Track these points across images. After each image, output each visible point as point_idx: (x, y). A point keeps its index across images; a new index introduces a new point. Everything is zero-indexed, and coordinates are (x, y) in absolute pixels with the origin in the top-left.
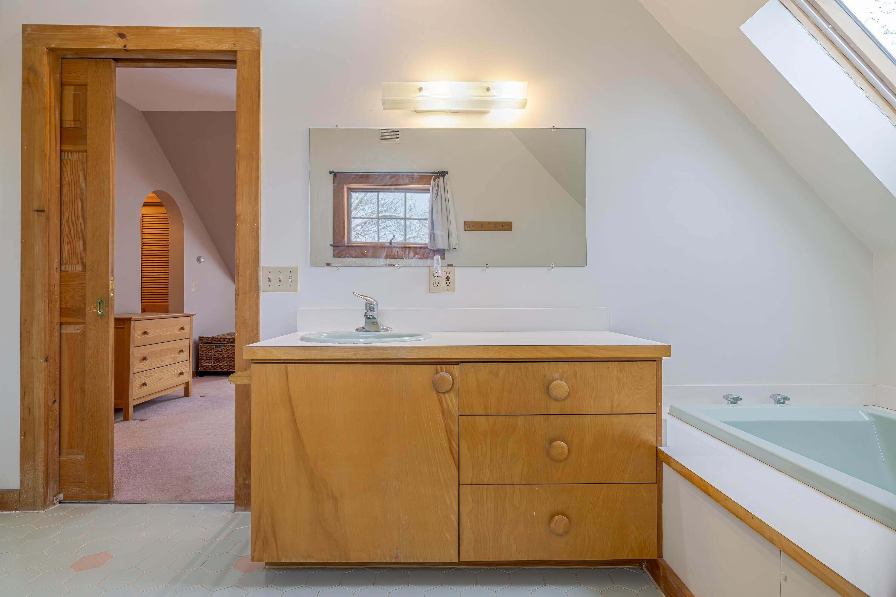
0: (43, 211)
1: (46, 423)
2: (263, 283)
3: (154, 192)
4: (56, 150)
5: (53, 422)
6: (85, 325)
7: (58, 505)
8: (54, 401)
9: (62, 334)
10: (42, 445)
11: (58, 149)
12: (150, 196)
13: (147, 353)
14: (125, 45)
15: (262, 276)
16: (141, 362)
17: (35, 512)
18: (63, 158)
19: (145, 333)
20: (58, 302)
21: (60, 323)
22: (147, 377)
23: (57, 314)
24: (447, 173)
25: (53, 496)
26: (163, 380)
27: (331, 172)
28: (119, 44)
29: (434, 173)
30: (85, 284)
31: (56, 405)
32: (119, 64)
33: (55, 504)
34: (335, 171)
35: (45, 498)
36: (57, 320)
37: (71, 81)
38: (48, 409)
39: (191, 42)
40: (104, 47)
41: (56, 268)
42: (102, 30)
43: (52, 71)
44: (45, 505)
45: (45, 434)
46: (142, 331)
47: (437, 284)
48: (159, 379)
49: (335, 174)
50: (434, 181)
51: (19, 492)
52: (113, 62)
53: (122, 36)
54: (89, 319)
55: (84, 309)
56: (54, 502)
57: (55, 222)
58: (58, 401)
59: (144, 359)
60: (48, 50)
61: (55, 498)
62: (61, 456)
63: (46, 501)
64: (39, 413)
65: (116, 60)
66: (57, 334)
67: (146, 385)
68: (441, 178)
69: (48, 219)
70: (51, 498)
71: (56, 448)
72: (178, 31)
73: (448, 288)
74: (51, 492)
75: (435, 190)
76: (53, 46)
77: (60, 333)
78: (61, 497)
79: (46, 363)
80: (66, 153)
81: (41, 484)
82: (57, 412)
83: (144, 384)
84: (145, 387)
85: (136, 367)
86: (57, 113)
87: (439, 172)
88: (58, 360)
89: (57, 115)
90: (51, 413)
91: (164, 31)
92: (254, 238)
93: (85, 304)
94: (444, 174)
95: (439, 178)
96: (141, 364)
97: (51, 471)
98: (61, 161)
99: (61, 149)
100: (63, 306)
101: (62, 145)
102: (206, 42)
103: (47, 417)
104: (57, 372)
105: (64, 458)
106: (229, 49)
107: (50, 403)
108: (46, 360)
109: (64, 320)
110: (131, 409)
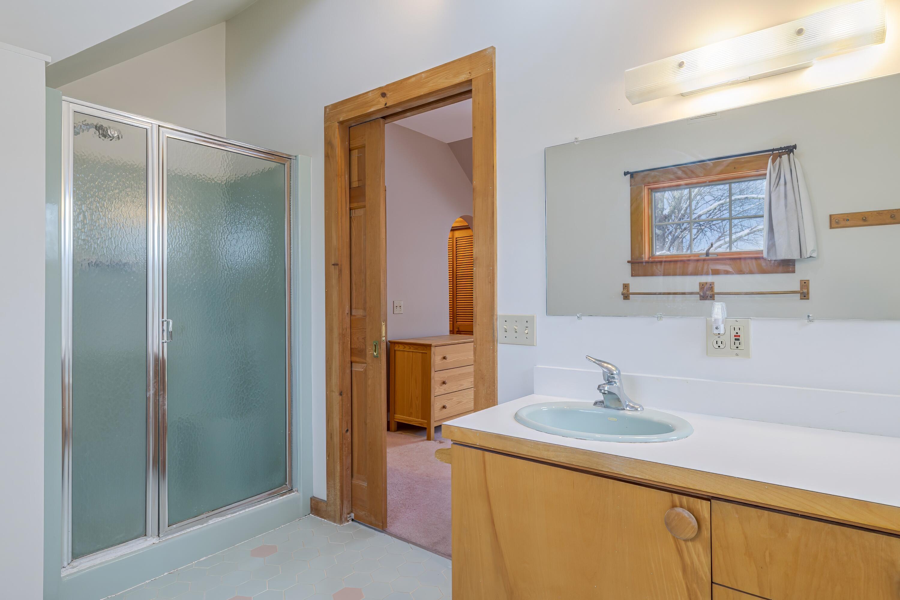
0: (337, 265)
1: (341, 449)
2: (500, 334)
3: (461, 217)
4: (346, 210)
5: (346, 449)
6: (366, 365)
7: (351, 522)
8: (347, 430)
9: (352, 371)
10: (338, 468)
11: (348, 209)
12: (458, 222)
13: (447, 377)
14: (386, 103)
15: (500, 325)
16: (441, 386)
17: (335, 524)
18: (352, 215)
19: (444, 358)
20: (349, 343)
21: (351, 361)
22: (447, 400)
23: (349, 353)
24: (795, 147)
25: (347, 514)
26: (462, 403)
27: (626, 174)
28: (380, 104)
29: (773, 150)
30: (365, 328)
31: (349, 433)
32: (388, 120)
33: (348, 521)
34: (631, 170)
35: (341, 515)
36: (348, 359)
37: (356, 145)
38: (342, 437)
39: (434, 83)
40: (372, 109)
41: (348, 314)
42: (370, 94)
43: (342, 141)
44: (341, 521)
45: (340, 459)
46: (442, 356)
47: (719, 344)
48: (458, 403)
49: (632, 175)
50: (774, 161)
51: (326, 503)
52: (382, 120)
53: (384, 95)
54: (369, 359)
55: (366, 349)
56: (348, 520)
57: (346, 272)
58: (350, 430)
59: (444, 383)
60: (338, 124)
61: (348, 516)
62: (353, 479)
63: (342, 516)
64: (337, 439)
65: (384, 118)
66: (348, 371)
67: (445, 408)
68: (785, 157)
69: (340, 271)
70: (345, 516)
71: (349, 472)
72: (423, 75)
73: (737, 351)
74: (345, 510)
75: (774, 176)
76: (341, 119)
77: (351, 370)
78: (353, 515)
79: (341, 397)
80: (354, 210)
81: (338, 502)
82: (349, 440)
83: (444, 407)
84: (444, 410)
85: (437, 391)
86: (347, 176)
87: (781, 149)
88: (350, 395)
89: (347, 179)
90: (344, 441)
91: (413, 79)
92: (490, 283)
93: (366, 345)
94: (790, 150)
95: (780, 157)
96: (441, 387)
97: (345, 492)
98: (350, 217)
99: (350, 208)
100: (353, 347)
101: (351, 204)
102: (446, 79)
103: (342, 444)
104: (349, 405)
105: (355, 481)
106: (466, 79)
107: (344, 431)
108: (341, 394)
109: (354, 359)
110: (433, 430)
